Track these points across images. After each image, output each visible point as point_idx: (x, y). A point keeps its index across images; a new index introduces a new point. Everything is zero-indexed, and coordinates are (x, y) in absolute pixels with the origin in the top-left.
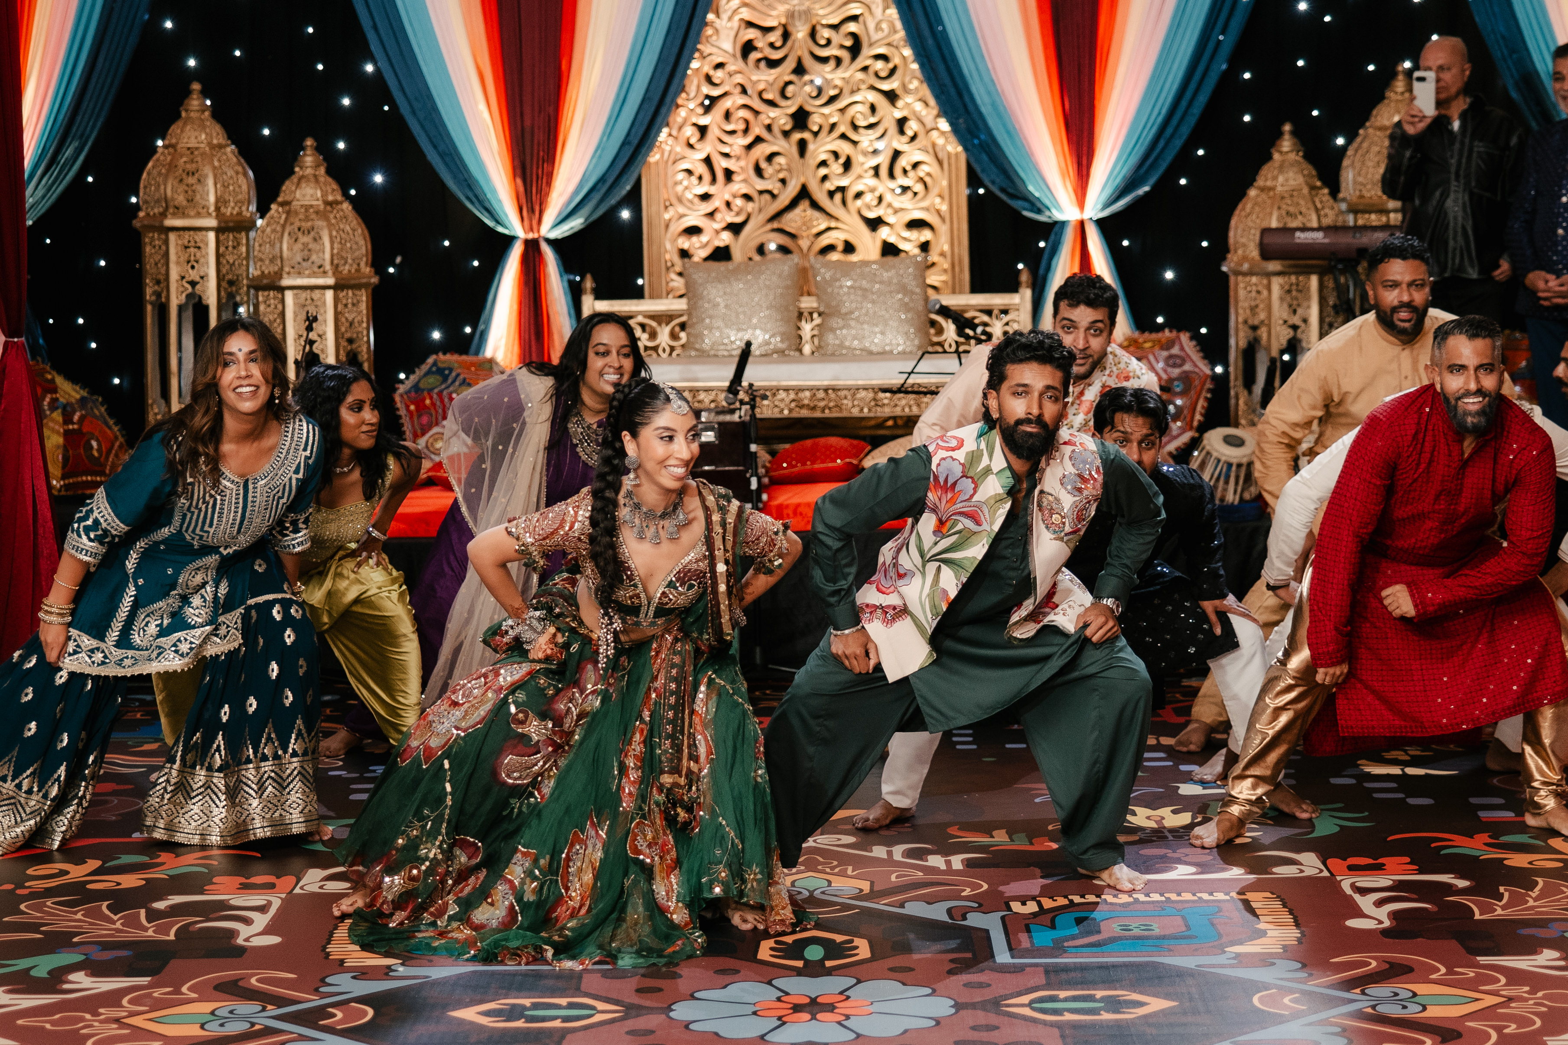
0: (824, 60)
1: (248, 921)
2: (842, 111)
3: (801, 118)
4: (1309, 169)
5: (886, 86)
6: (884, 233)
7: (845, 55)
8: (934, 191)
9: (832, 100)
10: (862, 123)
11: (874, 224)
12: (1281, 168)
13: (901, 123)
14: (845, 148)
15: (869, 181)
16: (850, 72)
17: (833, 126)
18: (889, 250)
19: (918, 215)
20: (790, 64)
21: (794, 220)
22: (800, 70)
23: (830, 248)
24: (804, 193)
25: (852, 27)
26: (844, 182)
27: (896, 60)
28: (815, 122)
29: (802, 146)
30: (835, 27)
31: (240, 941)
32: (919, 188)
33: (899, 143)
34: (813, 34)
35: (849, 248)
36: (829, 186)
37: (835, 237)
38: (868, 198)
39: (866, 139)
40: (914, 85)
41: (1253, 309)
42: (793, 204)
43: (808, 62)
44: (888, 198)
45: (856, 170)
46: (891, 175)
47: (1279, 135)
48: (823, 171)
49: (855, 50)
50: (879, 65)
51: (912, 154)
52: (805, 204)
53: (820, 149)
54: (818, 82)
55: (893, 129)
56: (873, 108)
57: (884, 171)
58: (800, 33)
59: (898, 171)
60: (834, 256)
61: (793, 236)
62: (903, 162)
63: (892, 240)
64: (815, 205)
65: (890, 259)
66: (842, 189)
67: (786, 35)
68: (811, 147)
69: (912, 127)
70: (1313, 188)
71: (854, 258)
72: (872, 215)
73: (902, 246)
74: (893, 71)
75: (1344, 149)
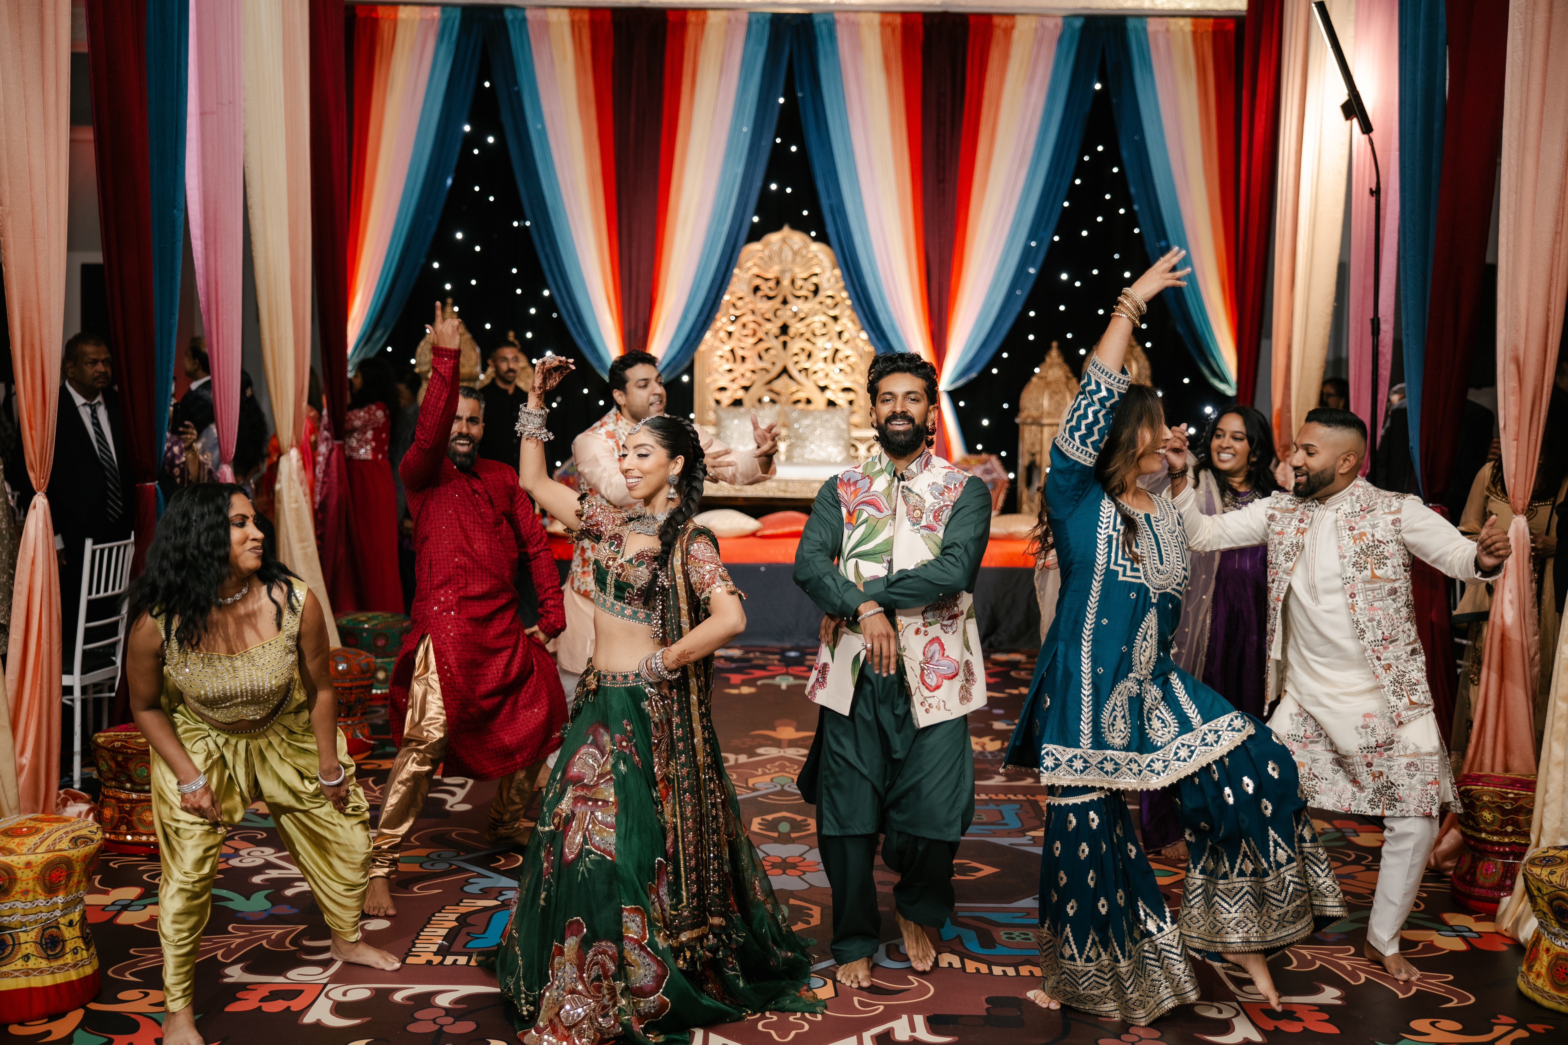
0: (799, 297)
1: (453, 794)
2: (808, 325)
3: (784, 329)
4: (1067, 368)
5: (832, 313)
6: (829, 395)
7: (810, 295)
8: (857, 371)
9: (802, 319)
10: (818, 332)
11: (823, 389)
12: (1051, 366)
13: (840, 334)
14: (808, 346)
15: (821, 365)
16: (812, 304)
17: (802, 334)
18: (831, 403)
19: (847, 385)
20: (780, 299)
21: (778, 385)
22: (785, 302)
23: (797, 402)
24: (785, 371)
25: (815, 280)
26: (807, 365)
27: (838, 299)
28: (792, 331)
29: (785, 344)
30: (806, 279)
31: (447, 807)
32: (848, 370)
33: (839, 345)
34: (793, 282)
35: (809, 401)
36: (800, 366)
37: (802, 395)
38: (821, 374)
39: (820, 342)
40: (848, 312)
41: (1033, 444)
42: (779, 376)
43: (790, 298)
44: (831, 374)
45: (813, 358)
46: (834, 361)
47: (1049, 348)
48: (796, 359)
49: (816, 292)
50: (829, 301)
51: (846, 351)
52: (785, 378)
53: (796, 346)
54: (795, 309)
55: (835, 336)
56: (825, 325)
57: (830, 360)
58: (786, 282)
59: (837, 359)
60: (800, 406)
61: (778, 394)
62: (840, 355)
63: (832, 399)
64: (791, 377)
65: (831, 409)
66: (806, 369)
67: (778, 283)
68: (789, 345)
69: (846, 336)
70: (1068, 378)
71: (811, 407)
72: (822, 384)
73: (838, 402)
74: (836, 305)
75: (1084, 357)
